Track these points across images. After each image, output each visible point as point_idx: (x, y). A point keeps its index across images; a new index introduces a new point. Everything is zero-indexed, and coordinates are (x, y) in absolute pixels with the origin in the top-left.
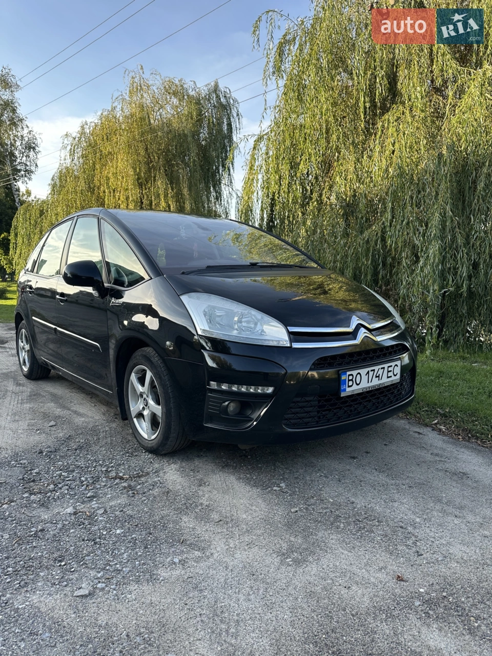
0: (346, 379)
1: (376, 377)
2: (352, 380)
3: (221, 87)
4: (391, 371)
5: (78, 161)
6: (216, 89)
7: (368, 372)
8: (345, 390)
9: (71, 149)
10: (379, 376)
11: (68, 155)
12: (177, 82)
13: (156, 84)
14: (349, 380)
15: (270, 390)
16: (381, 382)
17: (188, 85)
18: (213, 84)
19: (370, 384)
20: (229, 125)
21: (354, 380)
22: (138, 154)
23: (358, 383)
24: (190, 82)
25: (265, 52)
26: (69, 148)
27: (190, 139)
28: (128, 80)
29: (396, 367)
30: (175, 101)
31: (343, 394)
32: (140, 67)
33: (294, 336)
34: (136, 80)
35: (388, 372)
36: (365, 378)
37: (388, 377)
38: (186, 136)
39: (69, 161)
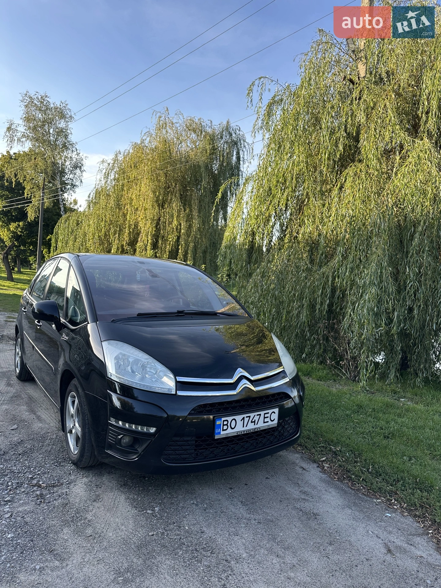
0: (221, 424)
1: (252, 422)
2: (227, 425)
3: (233, 125)
4: (268, 417)
5: (111, 183)
6: (227, 128)
7: (243, 418)
8: (220, 433)
9: (106, 172)
10: (254, 422)
11: (103, 177)
12: (197, 121)
13: (180, 122)
14: (224, 425)
15: (153, 430)
16: (256, 426)
17: (205, 123)
18: (225, 123)
19: (245, 428)
20: (238, 158)
21: (229, 424)
22: (159, 181)
23: (233, 427)
24: (208, 121)
25: (257, 109)
26: (104, 171)
27: (203, 169)
28: (155, 120)
29: (273, 413)
30: (194, 136)
31: (217, 437)
32: (166, 109)
33: (181, 386)
34: (162, 119)
35: (265, 418)
36: (240, 423)
37: (264, 422)
38: (199, 167)
39: (103, 182)
